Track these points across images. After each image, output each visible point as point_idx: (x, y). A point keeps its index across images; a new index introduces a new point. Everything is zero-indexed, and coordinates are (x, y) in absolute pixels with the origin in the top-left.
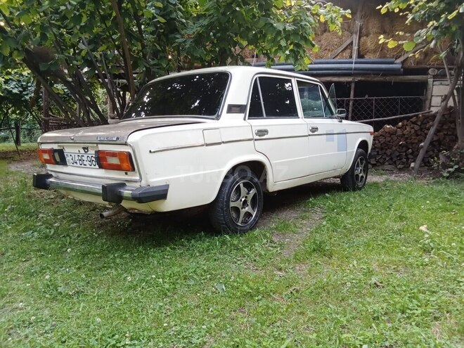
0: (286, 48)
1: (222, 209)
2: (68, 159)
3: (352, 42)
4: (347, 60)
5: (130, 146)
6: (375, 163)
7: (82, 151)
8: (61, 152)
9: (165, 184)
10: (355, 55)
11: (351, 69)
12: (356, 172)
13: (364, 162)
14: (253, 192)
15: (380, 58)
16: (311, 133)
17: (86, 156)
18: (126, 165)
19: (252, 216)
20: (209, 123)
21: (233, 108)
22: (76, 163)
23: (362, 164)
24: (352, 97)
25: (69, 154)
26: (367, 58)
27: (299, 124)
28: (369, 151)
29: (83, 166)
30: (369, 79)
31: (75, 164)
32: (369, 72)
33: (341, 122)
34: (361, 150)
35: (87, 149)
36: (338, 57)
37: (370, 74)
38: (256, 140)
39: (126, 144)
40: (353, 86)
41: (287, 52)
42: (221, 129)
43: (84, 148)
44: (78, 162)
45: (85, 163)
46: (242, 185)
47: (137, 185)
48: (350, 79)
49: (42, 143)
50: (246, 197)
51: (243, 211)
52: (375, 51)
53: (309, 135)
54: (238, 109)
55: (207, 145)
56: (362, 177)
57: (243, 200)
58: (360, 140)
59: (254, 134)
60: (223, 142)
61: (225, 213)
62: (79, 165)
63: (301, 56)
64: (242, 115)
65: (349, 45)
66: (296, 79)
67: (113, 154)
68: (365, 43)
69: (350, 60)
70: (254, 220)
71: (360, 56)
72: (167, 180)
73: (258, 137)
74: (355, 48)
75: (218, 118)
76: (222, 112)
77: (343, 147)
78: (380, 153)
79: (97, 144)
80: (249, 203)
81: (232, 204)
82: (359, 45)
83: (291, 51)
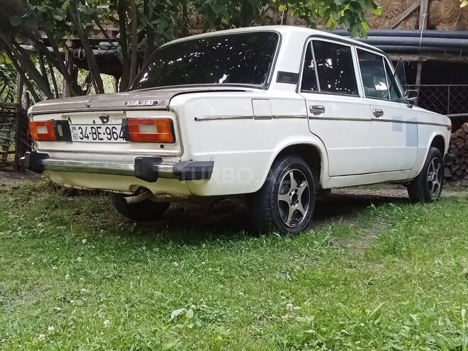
0: (341, 8)
1: (269, 201)
2: (75, 133)
3: (419, 7)
4: (411, 32)
5: (173, 111)
6: (450, 175)
7: (99, 121)
8: (65, 125)
9: (209, 160)
10: (422, 25)
11: (417, 44)
12: (430, 178)
13: (439, 165)
14: (304, 185)
15: (458, 30)
16: (375, 118)
17: (104, 127)
18: (164, 134)
19: (302, 216)
20: (256, 92)
21: (284, 77)
22: (88, 137)
23: (436, 168)
24: (418, 83)
25: (77, 127)
26: (439, 30)
27: (359, 104)
28: (446, 152)
29: (97, 140)
30: (442, 59)
31: (85, 140)
32: (442, 49)
33: (411, 107)
34: (435, 149)
35: (107, 118)
36: (399, 27)
37: (443, 52)
38: (310, 118)
39: (167, 109)
40: (420, 67)
41: (342, 13)
42: (271, 101)
43: (102, 118)
44: (90, 136)
45: (101, 136)
46: (291, 174)
47: (176, 160)
48: (415, 58)
49: (34, 114)
50: (296, 191)
51: (293, 208)
52: (450, 21)
53: (373, 120)
54: (288, 78)
55: (257, 118)
56: (436, 185)
57: (293, 193)
58: (434, 134)
59: (309, 111)
60: (274, 117)
61: (273, 207)
62: (91, 139)
63: (358, 19)
64: (294, 86)
65: (414, 11)
66: (356, 47)
67: (150, 122)
68: (438, 8)
69: (416, 32)
70: (305, 221)
71: (430, 26)
72: (212, 156)
73: (312, 115)
74: (423, 15)
75: (266, 87)
76: (271, 80)
77: (413, 140)
78: (457, 161)
79: (125, 110)
80: (299, 199)
81: (281, 198)
82: (428, 12)
83: (346, 12)
